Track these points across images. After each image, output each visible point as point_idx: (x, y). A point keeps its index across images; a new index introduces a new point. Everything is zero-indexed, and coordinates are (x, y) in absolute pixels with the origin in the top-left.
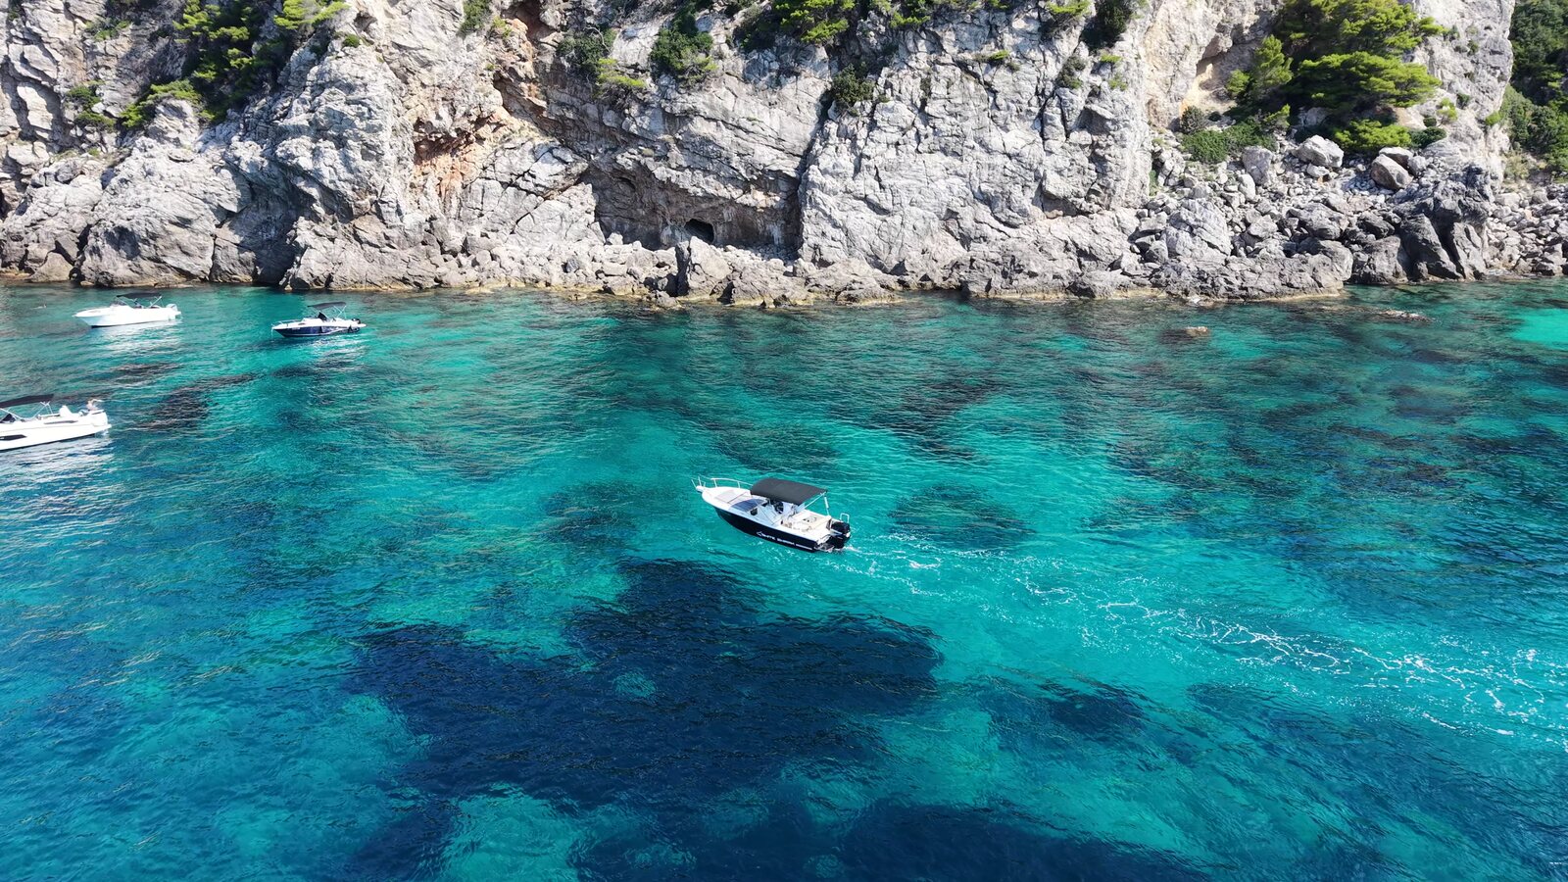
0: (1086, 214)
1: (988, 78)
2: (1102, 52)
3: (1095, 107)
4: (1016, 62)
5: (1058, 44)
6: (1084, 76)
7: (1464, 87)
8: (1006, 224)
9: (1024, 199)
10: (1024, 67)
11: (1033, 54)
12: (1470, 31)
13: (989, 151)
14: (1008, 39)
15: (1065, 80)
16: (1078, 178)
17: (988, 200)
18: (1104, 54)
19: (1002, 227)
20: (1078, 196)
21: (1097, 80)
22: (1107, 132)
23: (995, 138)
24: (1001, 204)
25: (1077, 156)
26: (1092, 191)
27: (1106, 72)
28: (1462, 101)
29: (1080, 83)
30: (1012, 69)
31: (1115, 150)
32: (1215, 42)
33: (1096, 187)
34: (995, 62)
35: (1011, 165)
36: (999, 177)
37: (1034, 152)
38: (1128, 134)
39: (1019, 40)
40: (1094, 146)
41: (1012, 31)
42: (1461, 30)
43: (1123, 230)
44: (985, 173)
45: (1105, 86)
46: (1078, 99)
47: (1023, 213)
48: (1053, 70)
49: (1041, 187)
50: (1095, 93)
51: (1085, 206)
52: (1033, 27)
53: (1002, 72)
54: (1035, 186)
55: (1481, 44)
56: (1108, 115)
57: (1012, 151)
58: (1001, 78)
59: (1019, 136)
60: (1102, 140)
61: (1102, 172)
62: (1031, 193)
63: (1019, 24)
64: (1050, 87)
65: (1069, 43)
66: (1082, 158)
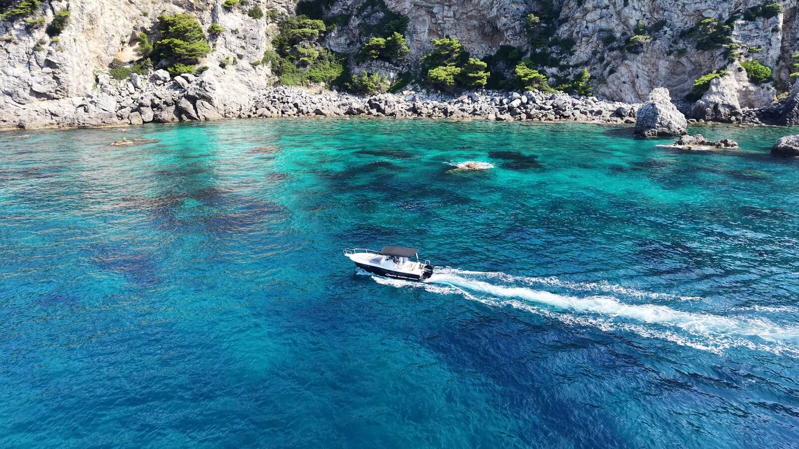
0: (57, 99)
1: (6, 47)
2: (54, 37)
3: (50, 58)
4: (17, 41)
5: (33, 34)
6: (46, 47)
7: (240, 51)
8: (19, 103)
9: (26, 94)
10: (20, 43)
11: (24, 38)
12: (245, 30)
13: (8, 75)
14: (13, 32)
15: (37, 48)
16: (49, 85)
17: (10, 95)
18: (55, 38)
19: (17, 104)
20: (50, 92)
21: (51, 48)
22: (58, 67)
23: (10, 70)
24: (15, 96)
25: (46, 77)
26: (56, 90)
27: (54, 45)
28: (240, 57)
29: (43, 49)
30: (15, 44)
31: (62, 75)
32: (134, 33)
33: (58, 89)
34: (8, 41)
35: (17, 80)
36: (12, 85)
37: (26, 76)
38: (67, 68)
39: (18, 33)
40: (53, 73)
41: (14, 29)
42: (240, 30)
43: (74, 105)
44: (6, 84)
45: (53, 51)
46: (42, 56)
47: (25, 99)
48: (32, 44)
49: (31, 89)
50: (50, 53)
51: (56, 96)
52: (23, 28)
53: (12, 45)
54: (29, 88)
55: (247, 36)
56: (56, 61)
57: (16, 75)
58: (11, 47)
59: (20, 70)
60: (57, 71)
61: (59, 84)
62: (28, 91)
63: (17, 26)
64: (31, 51)
65: (40, 34)
66: (50, 78)
